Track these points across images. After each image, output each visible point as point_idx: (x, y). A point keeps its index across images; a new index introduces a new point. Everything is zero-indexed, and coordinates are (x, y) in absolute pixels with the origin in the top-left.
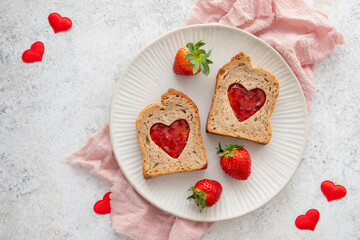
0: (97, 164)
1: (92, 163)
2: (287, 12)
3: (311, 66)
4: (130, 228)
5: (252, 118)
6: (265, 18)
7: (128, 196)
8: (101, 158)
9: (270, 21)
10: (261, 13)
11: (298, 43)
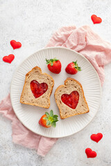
0: (5, 112)
1: (3, 111)
2: (92, 42)
3: (103, 66)
4: (20, 141)
5: (41, 96)
6: (82, 44)
7: (19, 127)
8: (8, 109)
9: (85, 46)
10: (80, 42)
11: (97, 56)
